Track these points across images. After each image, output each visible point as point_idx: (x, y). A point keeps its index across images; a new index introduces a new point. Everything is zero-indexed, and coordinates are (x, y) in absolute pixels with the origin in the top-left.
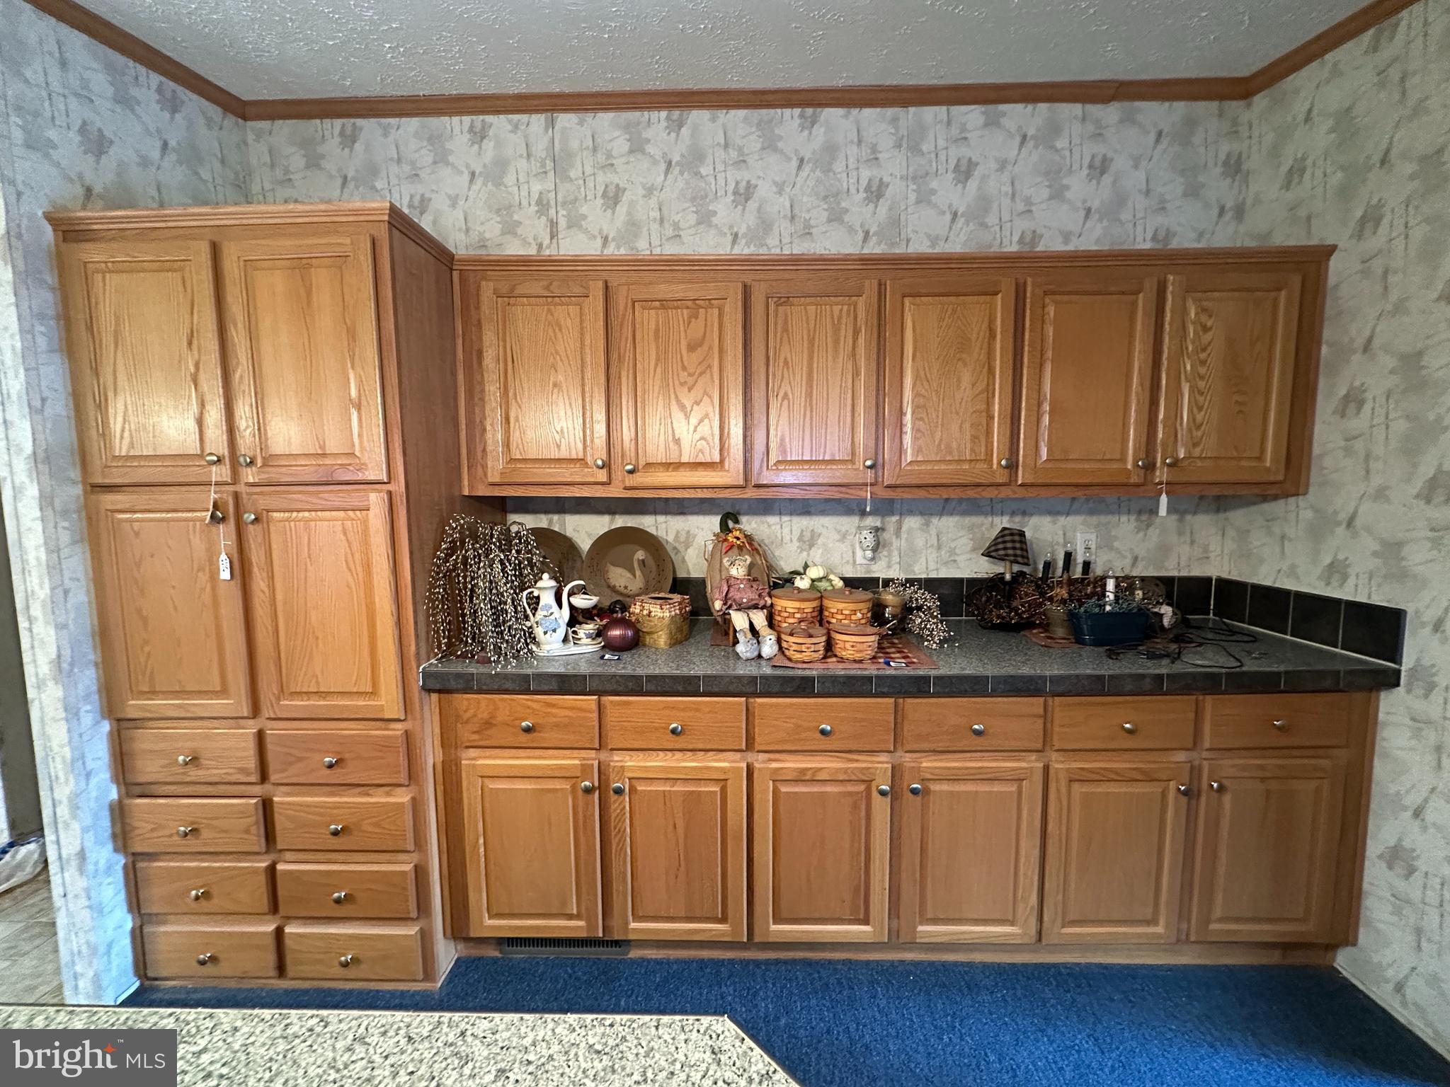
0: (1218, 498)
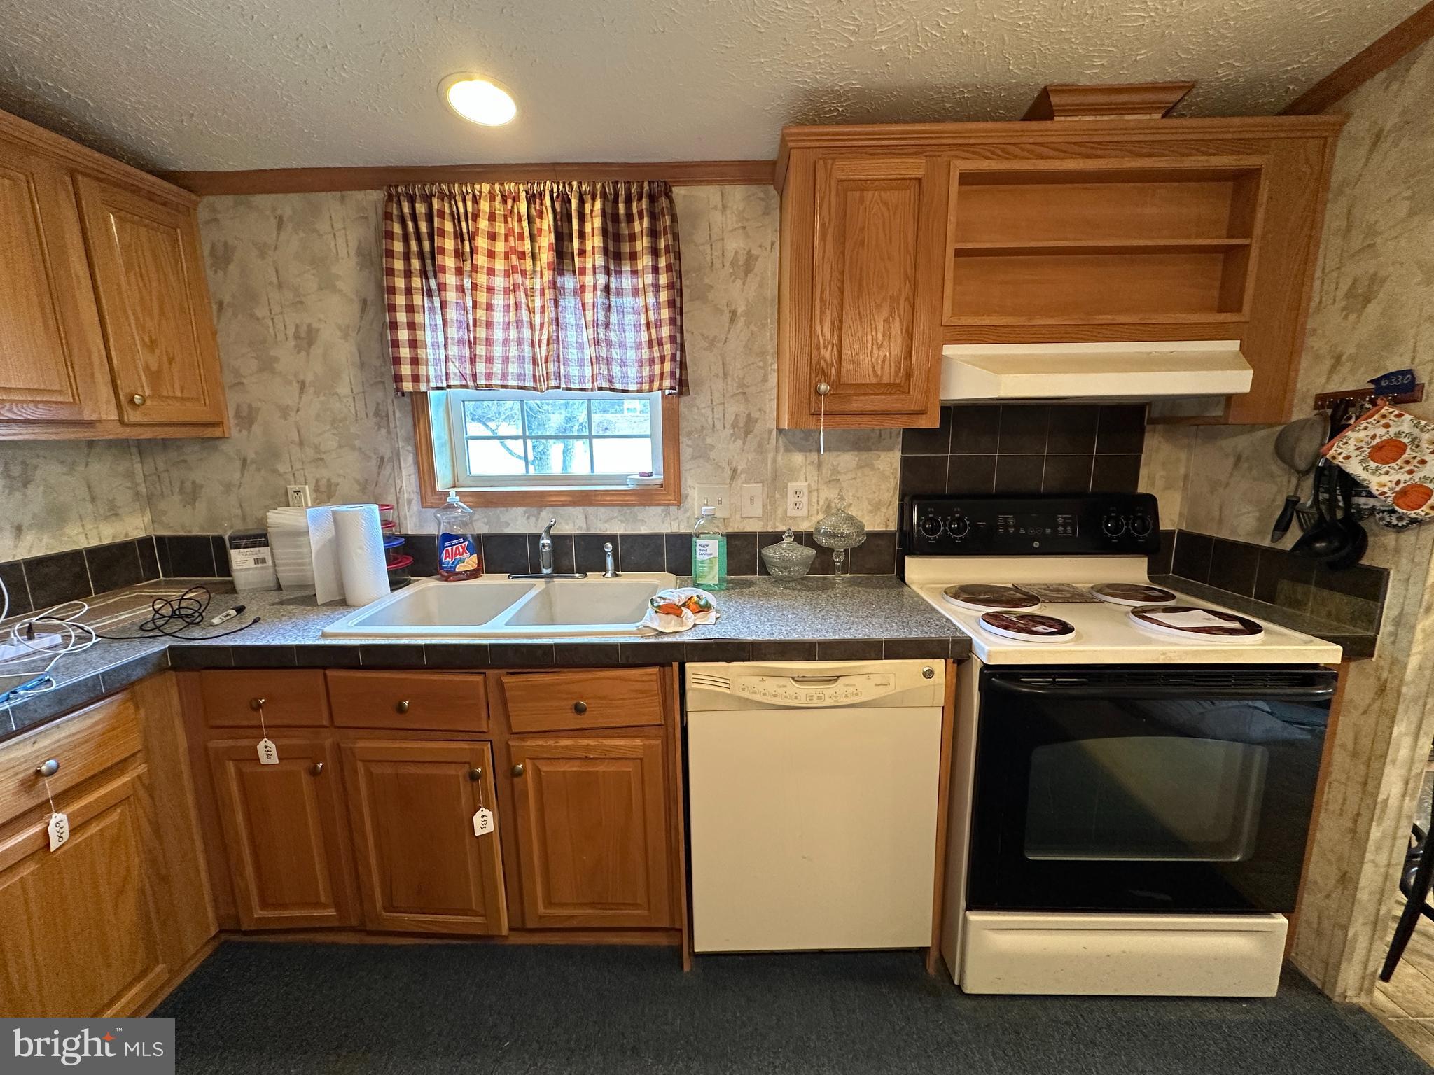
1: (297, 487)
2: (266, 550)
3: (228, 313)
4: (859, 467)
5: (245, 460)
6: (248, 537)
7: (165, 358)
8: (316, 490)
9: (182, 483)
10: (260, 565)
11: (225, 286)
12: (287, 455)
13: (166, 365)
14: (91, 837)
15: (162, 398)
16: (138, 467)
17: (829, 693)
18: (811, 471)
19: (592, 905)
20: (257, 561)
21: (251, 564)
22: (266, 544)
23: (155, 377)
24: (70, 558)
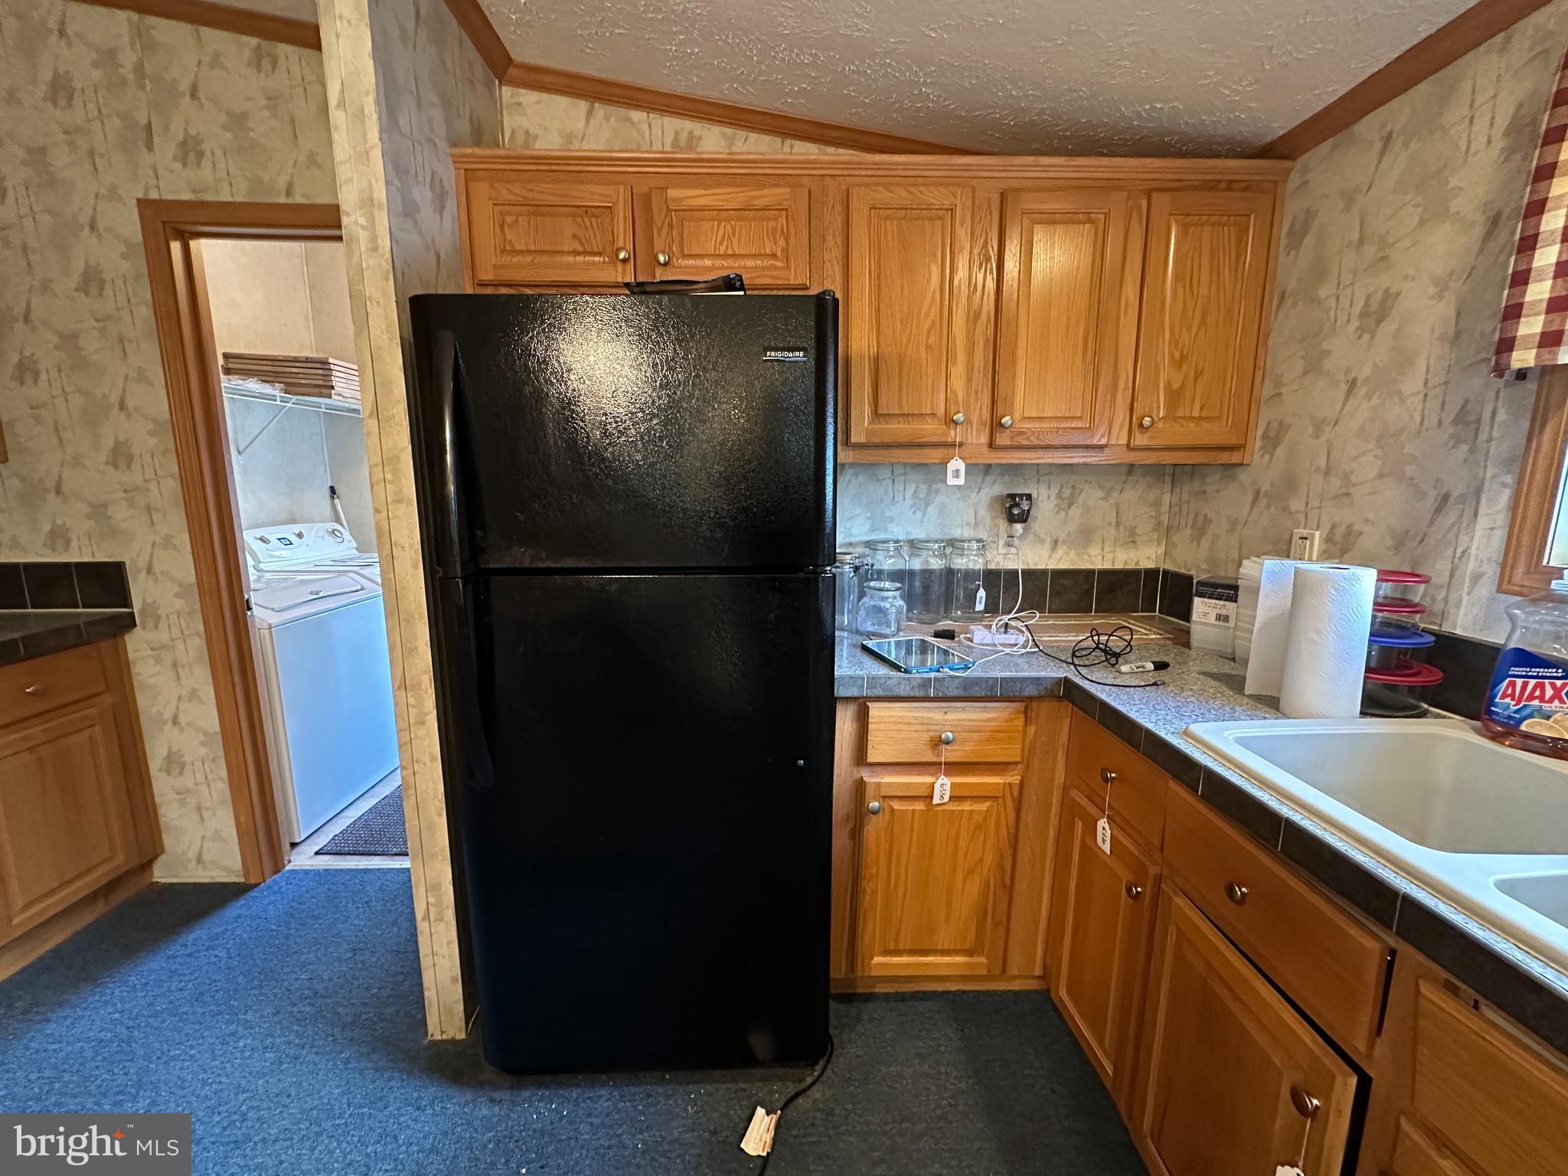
1: (1305, 532)
2: (1230, 605)
3: (1289, 302)
5: (1258, 492)
6: (1216, 586)
7: (1192, 372)
8: (1329, 539)
9: (1197, 515)
10: (1221, 623)
11: (1291, 268)
12: (1306, 488)
13: (1190, 384)
14: (963, 811)
15: (1176, 419)
16: (1166, 497)
20: (1219, 617)
21: (1212, 619)
22: (1234, 599)
23: (1175, 397)
24: (1086, 576)
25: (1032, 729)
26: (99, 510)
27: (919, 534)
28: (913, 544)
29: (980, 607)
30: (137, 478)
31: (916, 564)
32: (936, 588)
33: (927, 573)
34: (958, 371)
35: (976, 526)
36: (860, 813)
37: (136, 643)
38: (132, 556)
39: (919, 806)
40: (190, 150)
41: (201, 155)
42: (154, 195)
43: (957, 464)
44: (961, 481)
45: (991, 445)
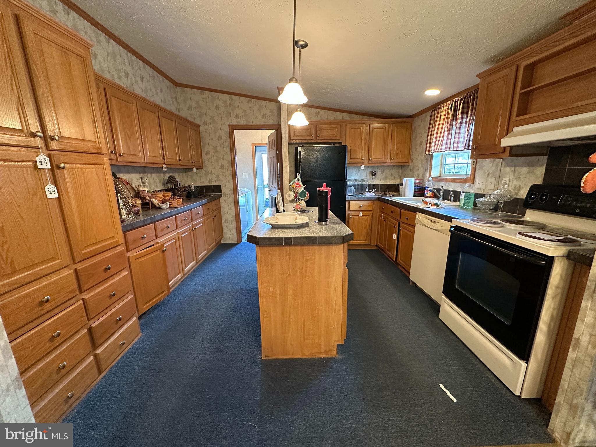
0: (185, 169)
4: (528, 173)
7: (400, 151)
9: (404, 174)
12: (415, 168)
13: (399, 153)
14: (364, 218)
15: (397, 158)
16: (400, 171)
17: (434, 226)
18: (511, 174)
19: (404, 262)
23: (397, 155)
24: (386, 185)
25: (374, 205)
26: (218, 176)
27: (356, 178)
28: (356, 180)
29: (367, 190)
30: (224, 170)
31: (356, 183)
32: (360, 187)
33: (358, 185)
34: (363, 152)
35: (367, 177)
36: (349, 218)
37: (222, 199)
38: (222, 184)
39: (357, 217)
40: (237, 116)
41: (239, 117)
42: (231, 124)
43: (363, 166)
44: (364, 169)
45: (368, 163)
